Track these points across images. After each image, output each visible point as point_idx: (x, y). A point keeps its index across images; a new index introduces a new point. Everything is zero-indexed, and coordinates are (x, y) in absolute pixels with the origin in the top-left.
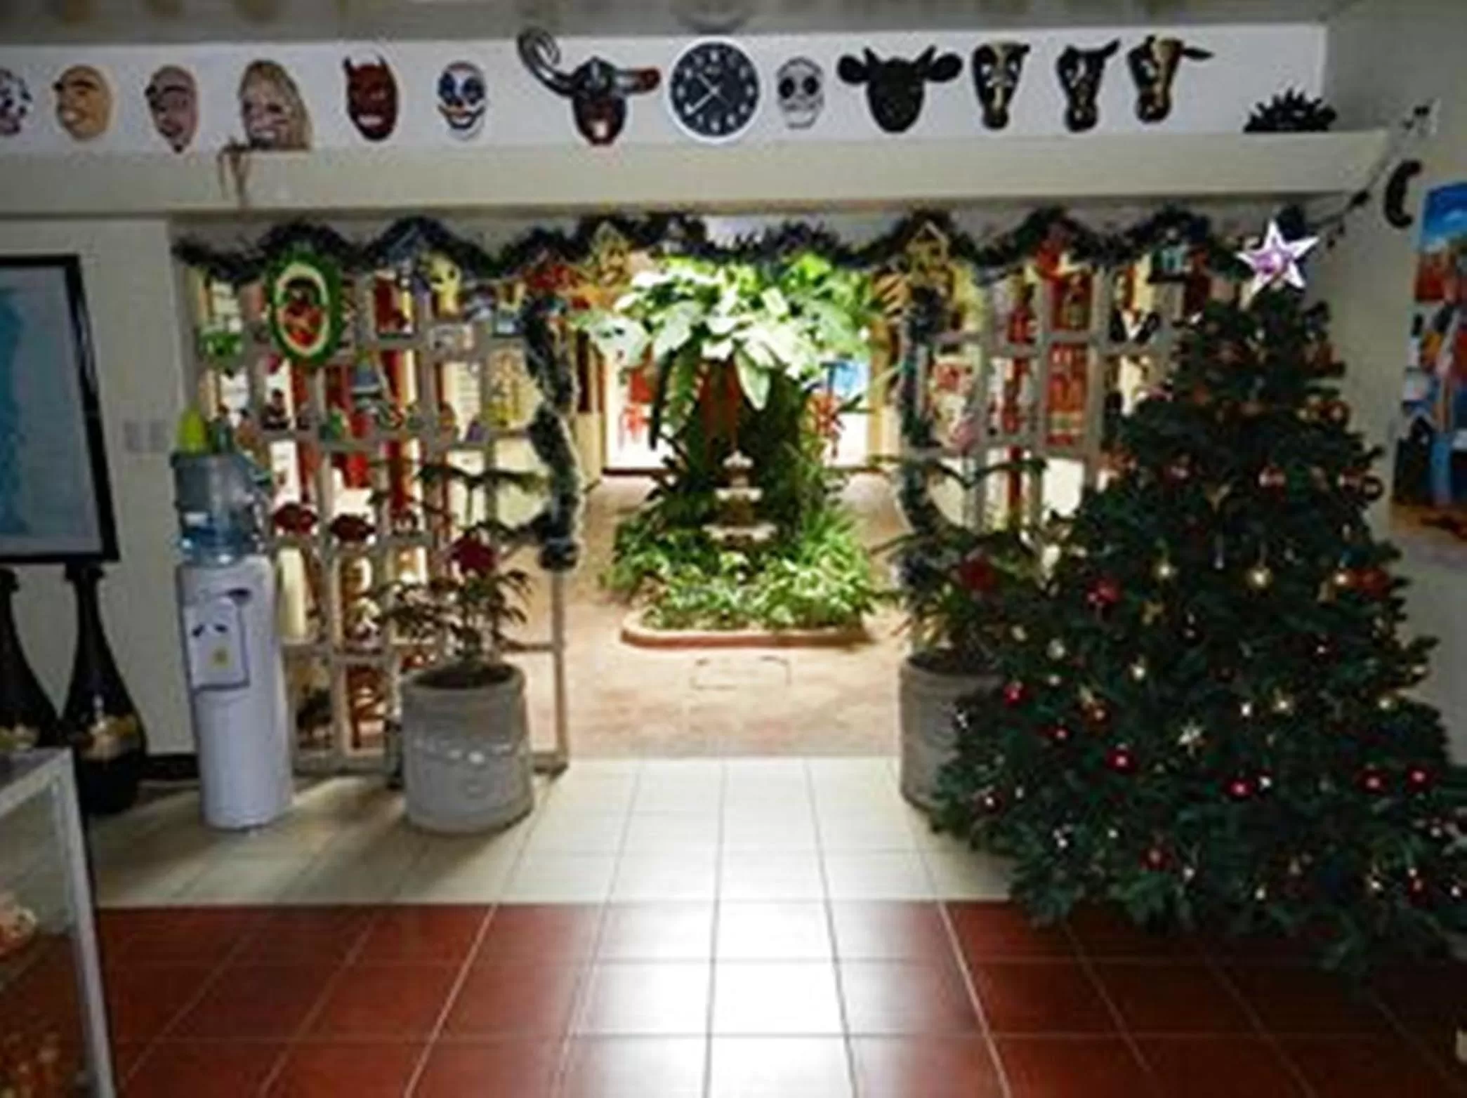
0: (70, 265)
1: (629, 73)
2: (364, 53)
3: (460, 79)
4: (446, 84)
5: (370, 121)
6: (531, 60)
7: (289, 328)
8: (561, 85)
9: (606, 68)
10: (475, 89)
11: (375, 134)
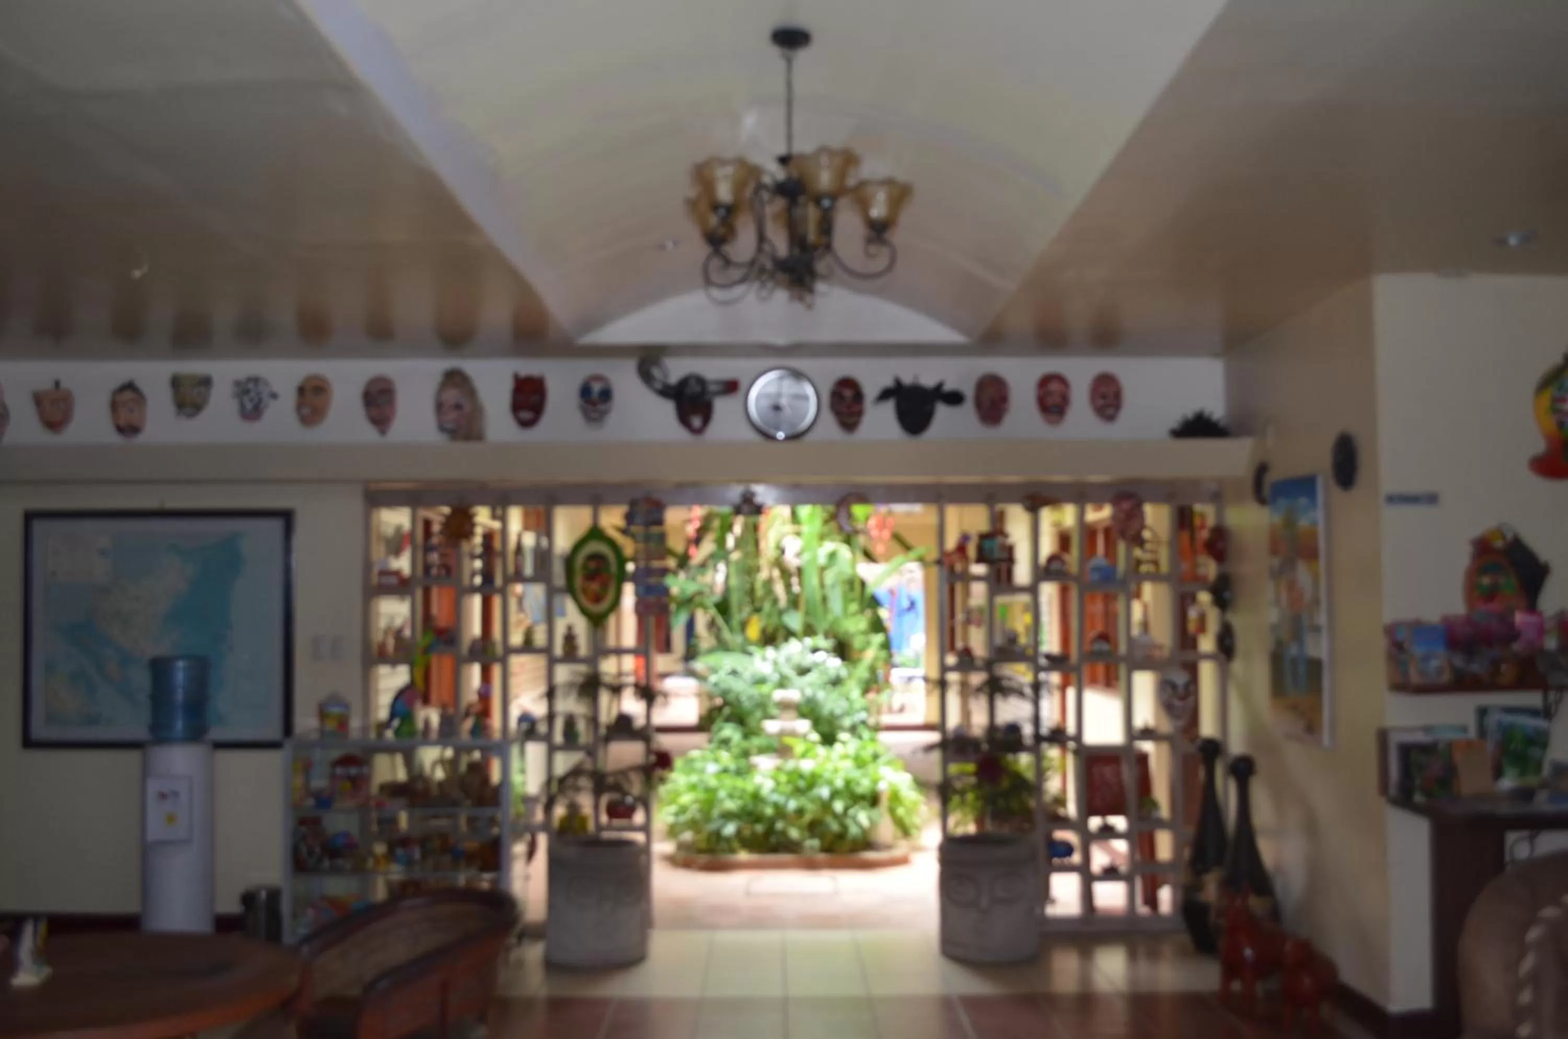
0: (287, 517)
1: (718, 382)
2: (529, 367)
3: (597, 387)
4: (585, 392)
5: (526, 415)
6: (646, 376)
7: (585, 591)
8: (666, 392)
9: (701, 381)
10: (606, 395)
11: (526, 424)
